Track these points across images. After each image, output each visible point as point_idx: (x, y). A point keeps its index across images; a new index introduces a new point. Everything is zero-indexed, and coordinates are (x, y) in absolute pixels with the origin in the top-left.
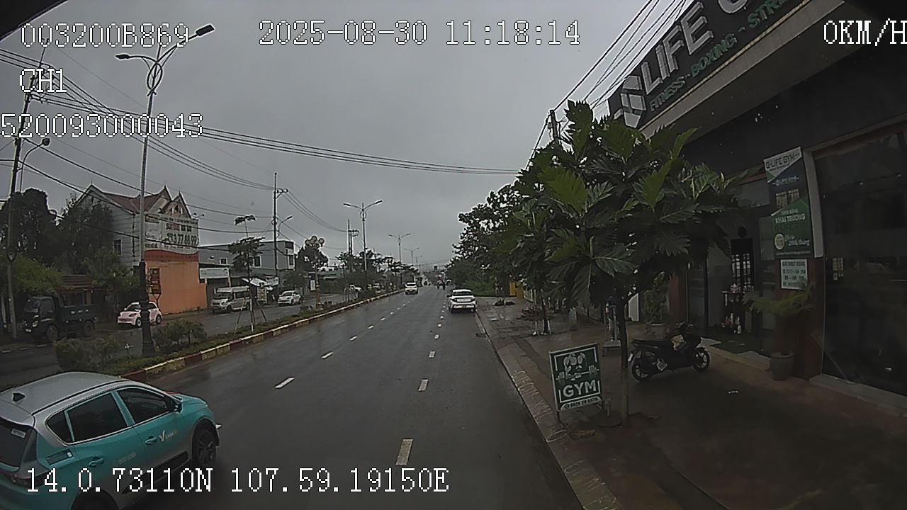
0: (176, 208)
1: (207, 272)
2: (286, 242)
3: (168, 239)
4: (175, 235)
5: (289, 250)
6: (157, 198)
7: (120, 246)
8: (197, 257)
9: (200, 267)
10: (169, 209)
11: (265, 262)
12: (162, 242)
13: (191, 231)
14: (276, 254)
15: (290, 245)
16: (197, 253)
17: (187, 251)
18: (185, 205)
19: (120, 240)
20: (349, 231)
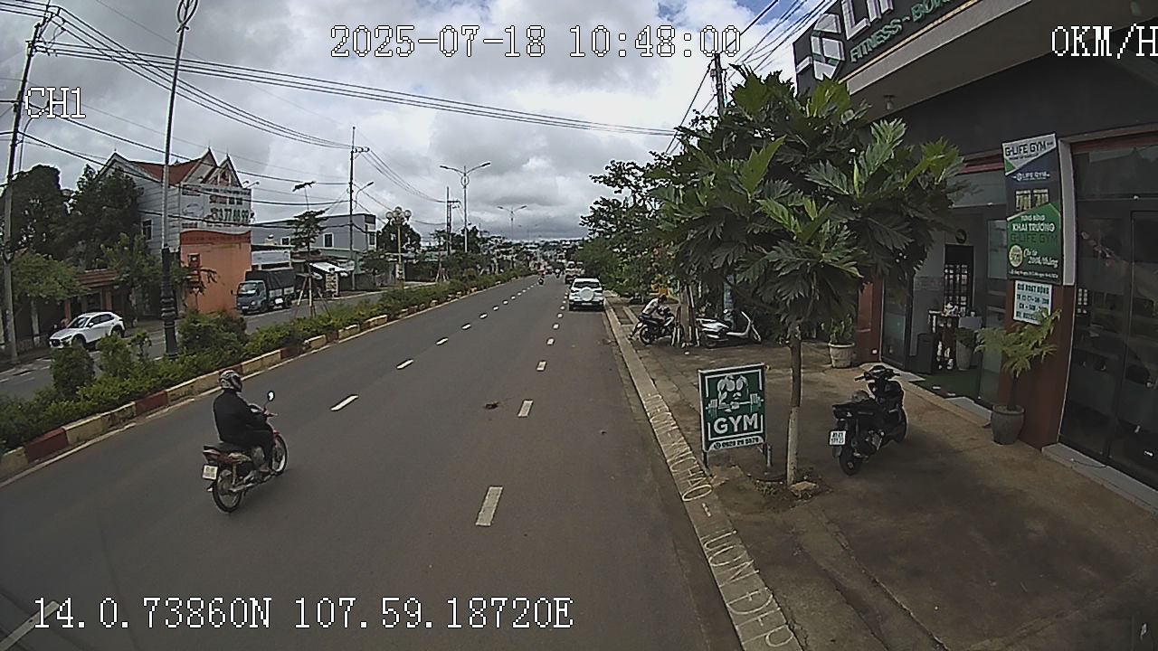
0: (223, 176)
1: (263, 256)
2: (366, 215)
3: (212, 216)
4: (221, 210)
5: (369, 225)
6: (197, 164)
7: (150, 228)
8: (249, 238)
9: (252, 250)
10: (213, 175)
11: (339, 244)
12: (203, 221)
13: (241, 204)
14: (351, 229)
15: (369, 219)
16: (250, 231)
17: (235, 231)
18: (235, 172)
19: (150, 221)
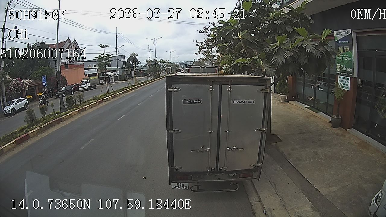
0: (74, 46)
1: (88, 71)
2: (122, 56)
3: (71, 59)
5: (123, 59)
6: (65, 42)
7: (50, 65)
8: (83, 66)
9: (85, 70)
10: (70, 47)
11: (113, 66)
12: (68, 61)
13: (80, 55)
14: (117, 61)
15: (123, 57)
16: (84, 63)
17: (79, 63)
18: (77, 44)
19: (50, 63)
20: (149, 50)
